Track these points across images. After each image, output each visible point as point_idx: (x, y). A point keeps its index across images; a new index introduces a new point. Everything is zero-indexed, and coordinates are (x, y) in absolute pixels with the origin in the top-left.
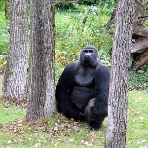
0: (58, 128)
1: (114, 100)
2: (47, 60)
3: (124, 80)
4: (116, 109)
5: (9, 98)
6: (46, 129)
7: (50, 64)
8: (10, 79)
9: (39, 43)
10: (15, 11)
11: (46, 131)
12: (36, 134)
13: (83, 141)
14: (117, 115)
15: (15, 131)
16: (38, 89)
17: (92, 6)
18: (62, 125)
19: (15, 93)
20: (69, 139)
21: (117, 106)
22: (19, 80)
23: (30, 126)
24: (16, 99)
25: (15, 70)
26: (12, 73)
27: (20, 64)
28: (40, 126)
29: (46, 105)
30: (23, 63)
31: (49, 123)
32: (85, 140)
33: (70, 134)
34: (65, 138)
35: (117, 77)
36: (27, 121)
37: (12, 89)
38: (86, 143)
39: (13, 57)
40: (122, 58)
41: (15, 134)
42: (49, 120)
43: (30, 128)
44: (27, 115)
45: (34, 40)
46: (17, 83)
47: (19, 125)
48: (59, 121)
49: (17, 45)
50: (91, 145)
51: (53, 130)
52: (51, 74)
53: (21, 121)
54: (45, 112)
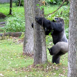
0: (49, 68)
1: (70, 59)
2: (42, 37)
3: (74, 50)
4: (72, 64)
5: (26, 54)
6: (43, 69)
7: (43, 39)
8: (26, 45)
9: (38, 30)
10: (27, 13)
11: (43, 70)
12: (38, 72)
13: (60, 74)
14: (72, 66)
15: (29, 71)
16: (38, 51)
17: (65, 6)
18: (50, 67)
19: (29, 51)
20: (54, 74)
21: (72, 62)
22: (31, 45)
23: (35, 68)
24: (29, 54)
25: (28, 41)
26: (27, 42)
27: (31, 38)
28: (40, 68)
29: (42, 58)
30: (32, 37)
31: (44, 66)
32: (61, 74)
33: (54, 71)
34: (52, 73)
35: (71, 49)
36: (34, 65)
37: (28, 50)
38: (62, 75)
39: (27, 35)
40: (73, 40)
41: (29, 72)
42: (44, 65)
43: (35, 69)
44: (34, 63)
45: (35, 28)
46: (29, 46)
47: (31, 68)
48: (49, 65)
49: (29, 29)
50: (64, 76)
51: (46, 69)
52: (44, 43)
53: (31, 66)
54: (42, 61)
